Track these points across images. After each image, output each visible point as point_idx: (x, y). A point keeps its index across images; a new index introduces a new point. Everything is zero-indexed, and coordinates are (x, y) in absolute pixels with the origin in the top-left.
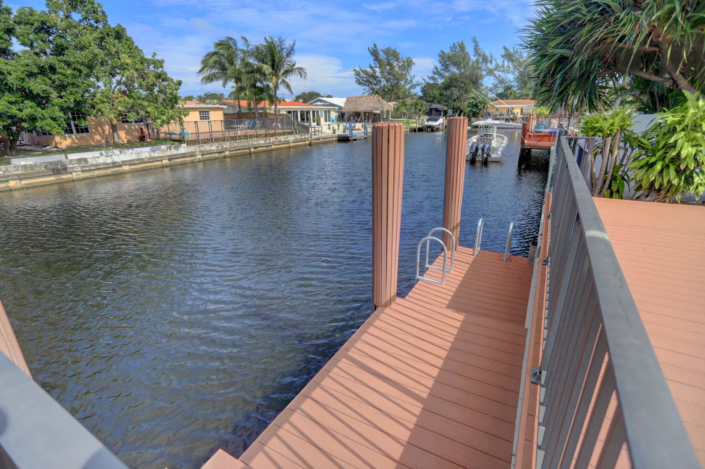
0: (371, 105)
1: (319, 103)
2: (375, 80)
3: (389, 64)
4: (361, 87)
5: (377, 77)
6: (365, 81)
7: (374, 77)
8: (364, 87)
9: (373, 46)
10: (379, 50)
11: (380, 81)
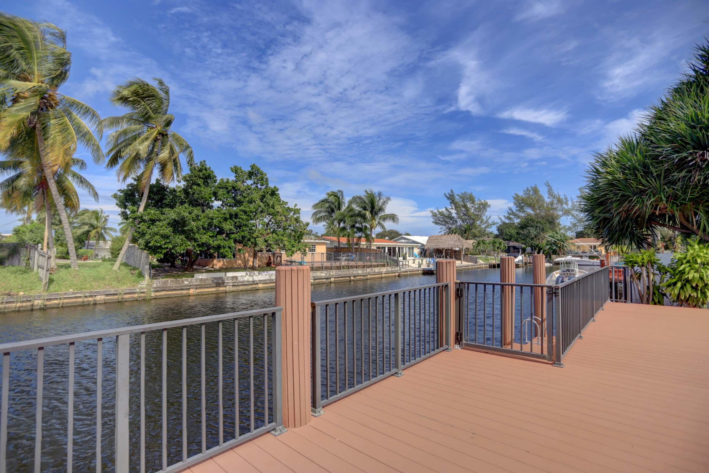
0: (452, 243)
1: (403, 241)
2: (451, 220)
3: (465, 206)
4: (439, 227)
5: (453, 217)
6: (442, 221)
7: (450, 217)
8: (441, 226)
9: (450, 192)
10: (455, 195)
11: (456, 222)
